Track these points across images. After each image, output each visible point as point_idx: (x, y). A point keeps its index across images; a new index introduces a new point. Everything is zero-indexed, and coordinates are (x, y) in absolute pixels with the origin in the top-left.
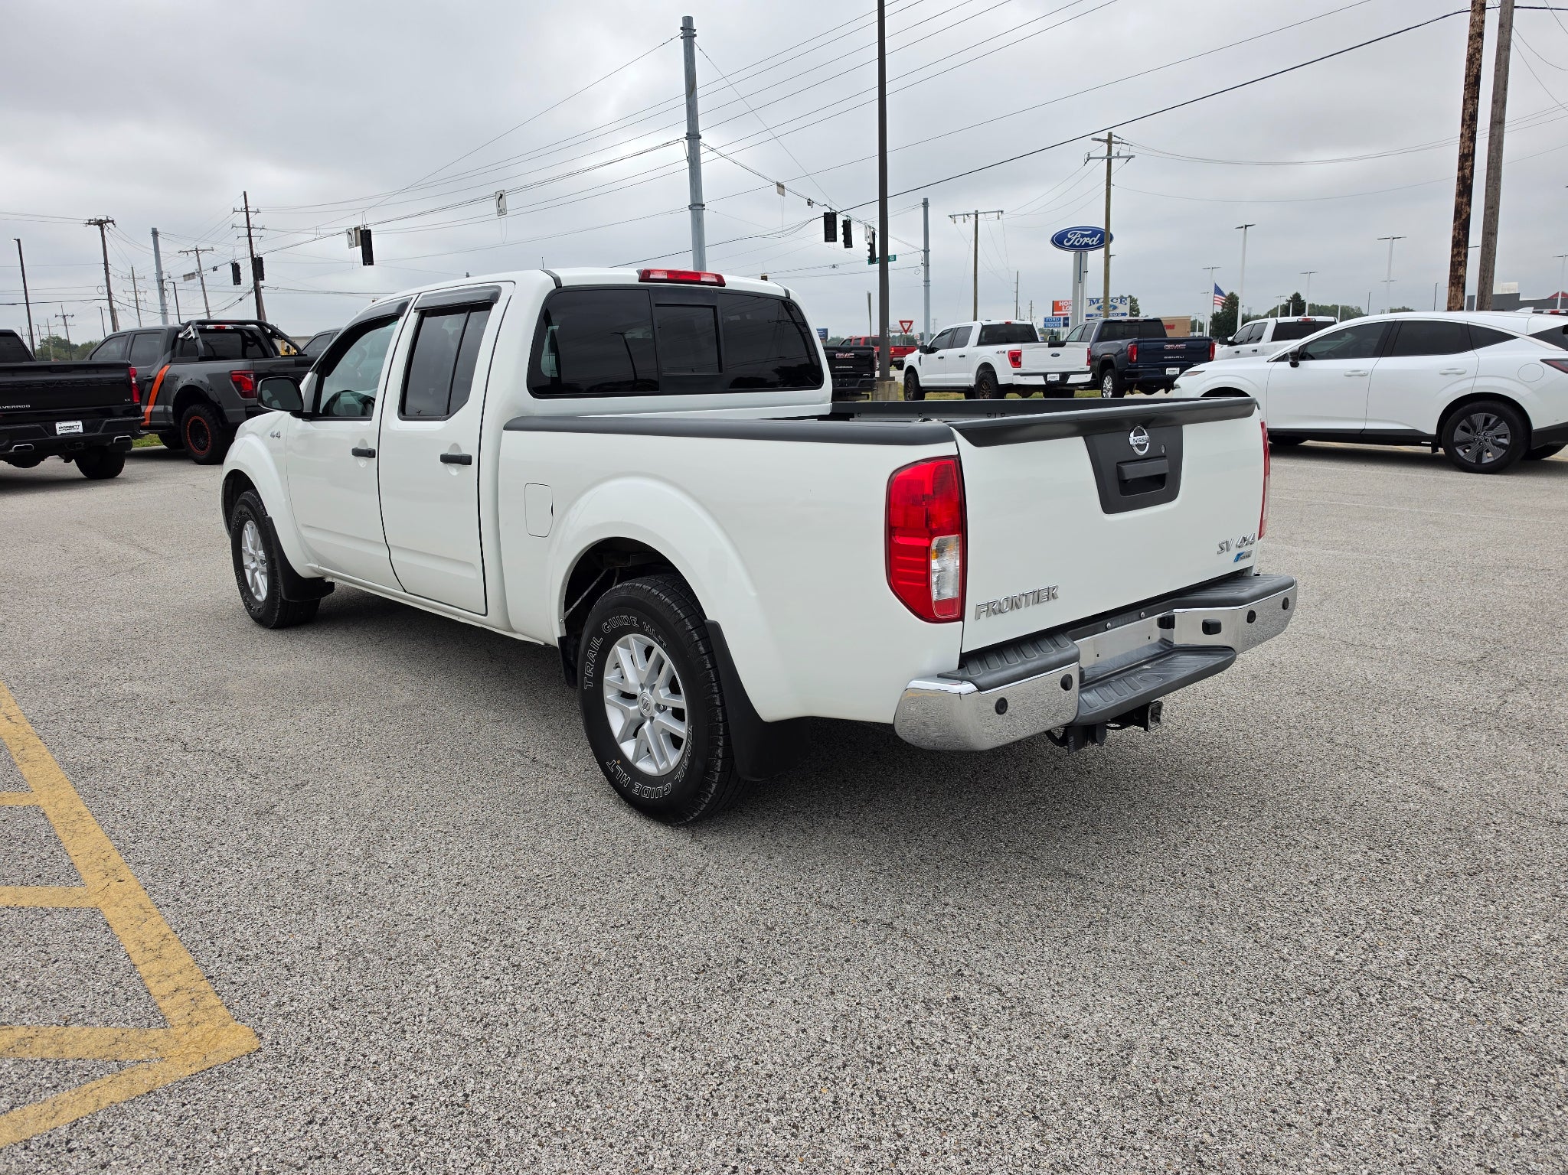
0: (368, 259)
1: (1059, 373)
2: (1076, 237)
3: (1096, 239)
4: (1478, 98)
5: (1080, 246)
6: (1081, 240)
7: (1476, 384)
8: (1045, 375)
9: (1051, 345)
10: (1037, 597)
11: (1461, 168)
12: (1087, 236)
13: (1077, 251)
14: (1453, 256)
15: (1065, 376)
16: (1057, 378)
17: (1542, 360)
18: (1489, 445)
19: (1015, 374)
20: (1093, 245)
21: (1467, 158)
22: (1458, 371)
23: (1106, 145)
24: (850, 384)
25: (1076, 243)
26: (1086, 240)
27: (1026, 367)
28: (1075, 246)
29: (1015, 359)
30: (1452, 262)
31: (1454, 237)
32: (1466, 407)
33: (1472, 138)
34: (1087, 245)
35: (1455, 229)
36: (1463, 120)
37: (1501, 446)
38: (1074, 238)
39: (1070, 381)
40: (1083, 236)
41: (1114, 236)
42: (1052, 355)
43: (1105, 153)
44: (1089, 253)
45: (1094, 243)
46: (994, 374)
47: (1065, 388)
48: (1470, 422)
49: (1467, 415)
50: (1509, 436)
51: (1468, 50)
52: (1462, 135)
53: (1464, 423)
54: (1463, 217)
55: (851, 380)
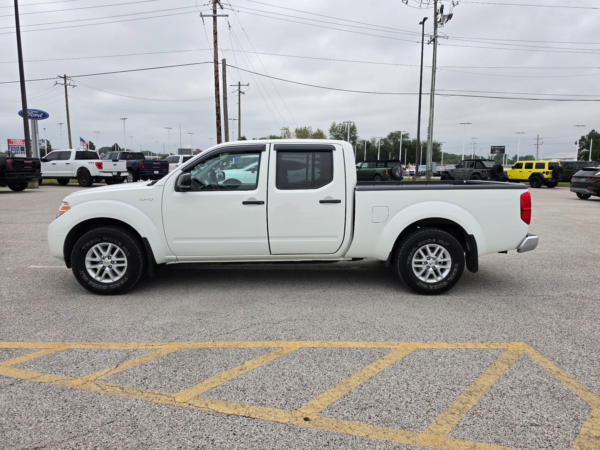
1: (117, 172)
2: (31, 113)
3: (41, 115)
4: (219, 90)
5: (34, 117)
6: (34, 115)
8: (112, 172)
9: (113, 161)
11: (217, 111)
12: (36, 113)
13: (32, 119)
14: (218, 138)
15: (119, 173)
16: (116, 174)
19: (100, 172)
20: (40, 118)
21: (218, 108)
23: (64, 80)
24: (31, 175)
25: (31, 116)
26: (36, 115)
27: (104, 169)
28: (31, 117)
29: (99, 166)
30: (218, 140)
31: (217, 132)
33: (219, 102)
34: (37, 117)
35: (217, 130)
36: (216, 96)
38: (30, 113)
39: (121, 175)
40: (34, 113)
41: (49, 115)
42: (114, 165)
43: (63, 82)
44: (38, 121)
45: (40, 117)
46: (88, 172)
47: (120, 178)
51: (215, 75)
52: (216, 101)
54: (219, 126)
55: (31, 173)
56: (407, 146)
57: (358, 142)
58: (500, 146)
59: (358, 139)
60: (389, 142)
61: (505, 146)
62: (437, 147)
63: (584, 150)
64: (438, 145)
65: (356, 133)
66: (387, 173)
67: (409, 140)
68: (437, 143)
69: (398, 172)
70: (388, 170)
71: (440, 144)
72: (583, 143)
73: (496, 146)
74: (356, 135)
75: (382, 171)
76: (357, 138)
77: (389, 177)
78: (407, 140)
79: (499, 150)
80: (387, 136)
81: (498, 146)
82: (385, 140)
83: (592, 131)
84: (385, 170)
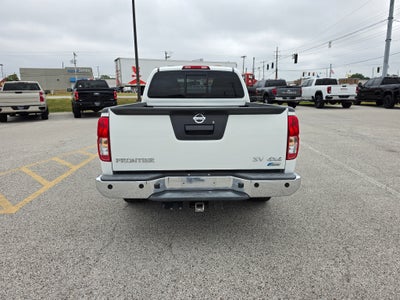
0: (296, 62)
10: (145, 161)
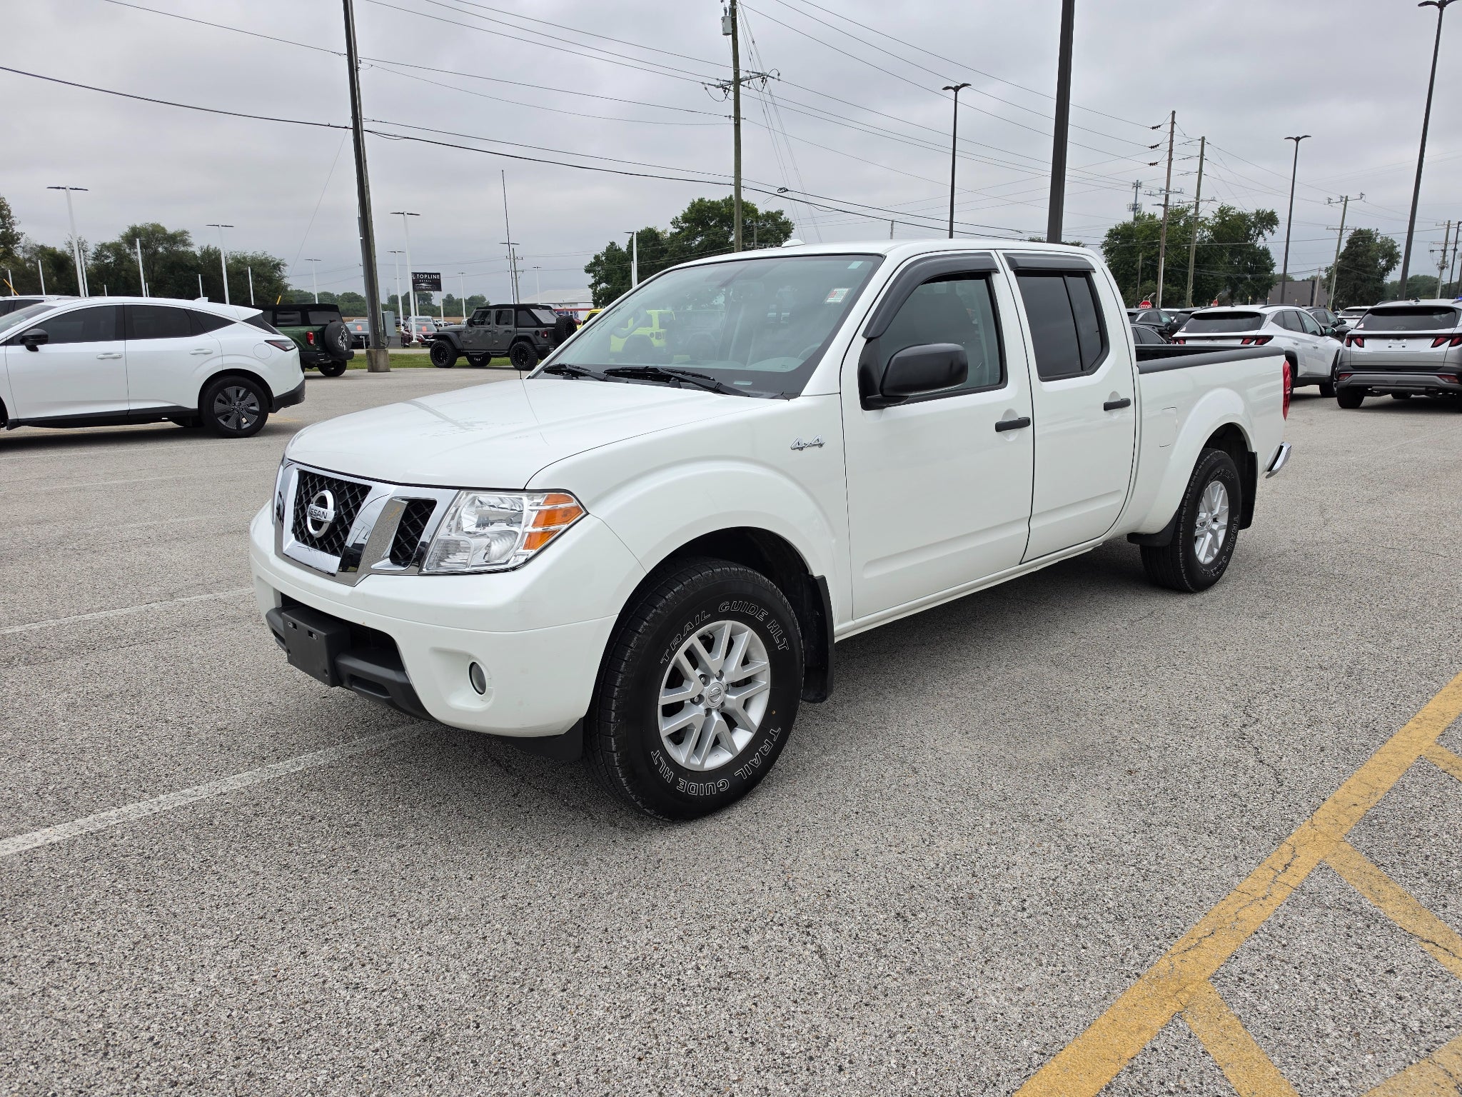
7: (225, 362)
17: (266, 341)
18: (244, 412)
22: (205, 351)
32: (219, 382)
37: (254, 413)
48: (225, 395)
49: (221, 389)
50: (257, 404)
53: (220, 396)
56: (187, 266)
57: (25, 251)
58: (430, 274)
59: (22, 239)
60: (129, 254)
61: (439, 274)
62: (273, 273)
63: (603, 285)
64: (274, 265)
65: (11, 224)
66: (312, 342)
67: (191, 249)
68: (272, 261)
69: (342, 338)
70: (314, 332)
71: (278, 264)
72: (600, 271)
73: (420, 274)
74: (13, 231)
75: (297, 337)
76: (18, 239)
77: (319, 352)
78: (182, 249)
79: (429, 283)
80: (122, 237)
81: (424, 274)
82: (115, 248)
83: (609, 244)
84: (307, 334)
